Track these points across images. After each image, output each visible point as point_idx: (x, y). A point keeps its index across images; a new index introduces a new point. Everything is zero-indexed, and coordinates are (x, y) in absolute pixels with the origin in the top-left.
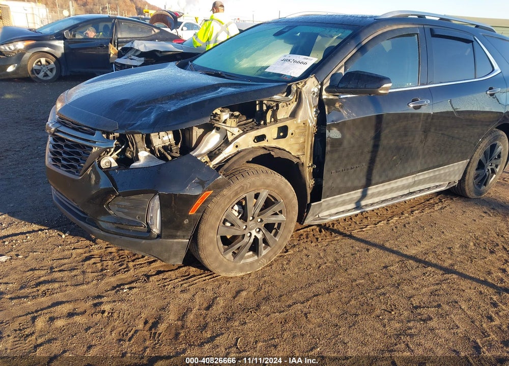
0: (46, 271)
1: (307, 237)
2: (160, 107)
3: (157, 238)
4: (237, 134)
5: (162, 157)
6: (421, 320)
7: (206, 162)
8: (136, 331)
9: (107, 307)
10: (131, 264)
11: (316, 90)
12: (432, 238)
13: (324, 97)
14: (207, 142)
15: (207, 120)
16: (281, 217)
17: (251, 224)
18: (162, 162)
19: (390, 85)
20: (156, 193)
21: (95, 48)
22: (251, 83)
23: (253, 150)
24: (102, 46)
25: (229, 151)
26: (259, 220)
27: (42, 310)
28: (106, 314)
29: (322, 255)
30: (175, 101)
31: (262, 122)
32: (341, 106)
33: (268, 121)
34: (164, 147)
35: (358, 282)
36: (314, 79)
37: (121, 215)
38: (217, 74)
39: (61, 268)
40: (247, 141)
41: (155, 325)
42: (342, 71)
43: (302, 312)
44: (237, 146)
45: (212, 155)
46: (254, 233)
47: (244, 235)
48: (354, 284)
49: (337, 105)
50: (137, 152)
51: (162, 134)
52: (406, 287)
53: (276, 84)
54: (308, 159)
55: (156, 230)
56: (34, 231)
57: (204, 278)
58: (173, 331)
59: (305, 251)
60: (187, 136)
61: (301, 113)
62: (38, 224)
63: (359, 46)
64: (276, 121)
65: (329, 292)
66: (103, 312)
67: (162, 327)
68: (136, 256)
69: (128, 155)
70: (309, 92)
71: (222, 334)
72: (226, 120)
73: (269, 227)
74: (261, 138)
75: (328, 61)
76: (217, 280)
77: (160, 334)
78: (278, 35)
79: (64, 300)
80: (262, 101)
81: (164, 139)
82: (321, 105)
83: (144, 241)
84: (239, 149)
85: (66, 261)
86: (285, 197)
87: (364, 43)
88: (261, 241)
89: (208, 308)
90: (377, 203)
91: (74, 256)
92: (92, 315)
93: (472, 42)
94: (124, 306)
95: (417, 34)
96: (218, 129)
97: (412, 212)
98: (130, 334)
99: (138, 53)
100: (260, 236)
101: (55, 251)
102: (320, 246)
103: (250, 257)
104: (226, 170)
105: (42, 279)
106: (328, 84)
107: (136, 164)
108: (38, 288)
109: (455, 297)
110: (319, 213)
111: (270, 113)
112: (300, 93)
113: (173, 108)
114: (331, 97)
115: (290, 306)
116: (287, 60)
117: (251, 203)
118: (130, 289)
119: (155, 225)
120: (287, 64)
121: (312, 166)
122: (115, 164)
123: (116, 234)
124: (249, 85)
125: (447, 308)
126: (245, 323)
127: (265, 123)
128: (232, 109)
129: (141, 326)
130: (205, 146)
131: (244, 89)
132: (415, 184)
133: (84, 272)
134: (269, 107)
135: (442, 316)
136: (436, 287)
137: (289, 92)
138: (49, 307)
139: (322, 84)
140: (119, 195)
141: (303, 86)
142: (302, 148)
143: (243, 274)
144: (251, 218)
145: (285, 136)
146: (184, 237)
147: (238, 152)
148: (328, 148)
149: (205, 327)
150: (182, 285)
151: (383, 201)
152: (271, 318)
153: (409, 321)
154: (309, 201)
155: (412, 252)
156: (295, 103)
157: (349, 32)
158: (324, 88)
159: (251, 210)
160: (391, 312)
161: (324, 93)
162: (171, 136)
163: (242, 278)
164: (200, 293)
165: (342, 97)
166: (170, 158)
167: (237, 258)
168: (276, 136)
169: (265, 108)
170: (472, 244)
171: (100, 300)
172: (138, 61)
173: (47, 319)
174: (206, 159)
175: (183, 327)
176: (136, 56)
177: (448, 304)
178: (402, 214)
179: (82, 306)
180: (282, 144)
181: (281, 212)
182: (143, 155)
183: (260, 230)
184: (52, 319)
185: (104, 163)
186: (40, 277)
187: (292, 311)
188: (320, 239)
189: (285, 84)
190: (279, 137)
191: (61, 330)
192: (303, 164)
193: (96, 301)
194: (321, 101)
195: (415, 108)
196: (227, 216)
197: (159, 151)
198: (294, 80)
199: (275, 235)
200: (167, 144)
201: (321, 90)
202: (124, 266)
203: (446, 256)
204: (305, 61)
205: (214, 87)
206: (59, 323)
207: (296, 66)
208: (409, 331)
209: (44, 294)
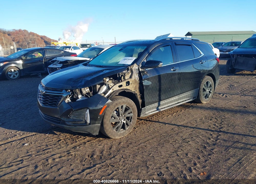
0: (45, 146)
1: (142, 124)
2: (85, 79)
3: (89, 125)
4: (112, 85)
5: (86, 96)
6: (186, 142)
7: (103, 96)
8: (86, 159)
9: (73, 154)
10: (77, 140)
11: (137, 68)
12: (189, 118)
13: (140, 70)
14: (102, 89)
15: (102, 82)
16: (132, 114)
17: (121, 118)
18: (87, 98)
19: (162, 63)
20: (88, 108)
21: (37, 62)
22: (114, 68)
23: (119, 90)
24: (40, 61)
25: (111, 91)
26: (124, 116)
27: (49, 157)
28: (73, 155)
29: (149, 128)
30: (89, 77)
31: (120, 81)
32: (147, 73)
33: (122, 80)
34: (86, 93)
35: (163, 135)
36: (136, 65)
37: (75, 118)
38: (100, 67)
39: (50, 145)
40: (116, 88)
41: (92, 156)
42: (145, 61)
43: (144, 145)
44: (113, 90)
45: (105, 93)
46: (123, 121)
47: (119, 122)
48: (161, 135)
49: (145, 72)
50: (78, 96)
51: (85, 88)
52: (180, 134)
53: (123, 67)
54: (138, 92)
55: (88, 121)
56: (34, 135)
57: (106, 141)
58: (99, 157)
59: (142, 128)
60: (95, 88)
61: (133, 77)
62: (35, 132)
63: (149, 53)
64: (125, 80)
65: (153, 139)
66: (72, 155)
67: (95, 156)
68: (78, 137)
69: (75, 97)
70: (135, 69)
71: (117, 155)
72: (108, 81)
73: (128, 118)
74: (120, 86)
75: (140, 58)
76: (111, 140)
77: (95, 158)
78: (120, 50)
79: (56, 154)
80: (119, 74)
81: (86, 90)
82: (140, 73)
83: (84, 127)
84: (114, 90)
85: (51, 142)
86: (132, 107)
87: (150, 51)
88: (125, 124)
89: (110, 149)
90: (166, 107)
91: (54, 141)
92: (68, 156)
93: (191, 45)
94: (79, 153)
95: (170, 45)
96: (105, 84)
97: (181, 111)
98: (84, 160)
99: (59, 62)
100: (125, 122)
101: (45, 140)
102: (147, 126)
103: (122, 131)
104: (111, 98)
105: (44, 149)
106: (141, 66)
107: (78, 100)
108: (45, 151)
109: (198, 134)
110: (145, 112)
111: (122, 77)
112: (132, 70)
113: (89, 79)
114: (143, 70)
115: (139, 144)
116: (125, 59)
117: (120, 110)
118: (79, 147)
119: (88, 120)
120: (126, 60)
121: (140, 94)
122: (70, 101)
123: (73, 126)
124: (114, 69)
125: (195, 138)
126: (125, 151)
127: (121, 81)
128: (110, 77)
129: (87, 157)
130: (102, 91)
131: (112, 70)
132: (179, 99)
133: (60, 145)
134: (122, 76)
135: (193, 140)
136: (191, 133)
137: (128, 70)
138: (51, 156)
139: (139, 66)
140: (74, 111)
141: (133, 67)
142: (135, 89)
143: (120, 137)
144: (121, 115)
145: (129, 85)
146: (99, 123)
147: (114, 91)
148: (144, 87)
149: (110, 154)
150: (98, 144)
151: (168, 106)
152: (133, 149)
153: (182, 143)
154: (141, 108)
155: (182, 123)
156: (131, 73)
157: (146, 47)
158: (140, 67)
159: (120, 112)
160: (175, 142)
161: (140, 69)
162: (88, 89)
163: (120, 139)
164: (106, 145)
165: (146, 70)
166: (89, 97)
167: (118, 131)
168: (126, 85)
169: (120, 76)
170: (204, 118)
171: (69, 152)
172: (60, 66)
173: (52, 159)
174: (103, 95)
175: (102, 155)
176: (58, 63)
177: (195, 137)
178: (177, 112)
179: (63, 155)
180: (128, 87)
181: (131, 112)
182: (80, 96)
183: (125, 119)
184: (54, 159)
185: (66, 101)
186: (43, 148)
187: (140, 146)
188: (147, 123)
189: (126, 67)
190: (127, 85)
191: (59, 162)
192: (136, 94)
193: (68, 152)
194: (139, 71)
195: (174, 71)
196: (112, 115)
197: (85, 95)
198: (129, 65)
199: (130, 121)
200: (87, 92)
201: (139, 68)
202: (75, 141)
203: (194, 123)
204: (132, 59)
205: (102, 71)
206: (57, 160)
207: (129, 61)
208: (182, 146)
209: (48, 153)
